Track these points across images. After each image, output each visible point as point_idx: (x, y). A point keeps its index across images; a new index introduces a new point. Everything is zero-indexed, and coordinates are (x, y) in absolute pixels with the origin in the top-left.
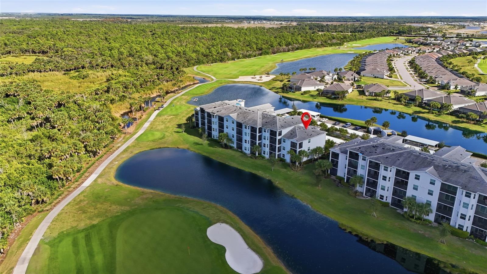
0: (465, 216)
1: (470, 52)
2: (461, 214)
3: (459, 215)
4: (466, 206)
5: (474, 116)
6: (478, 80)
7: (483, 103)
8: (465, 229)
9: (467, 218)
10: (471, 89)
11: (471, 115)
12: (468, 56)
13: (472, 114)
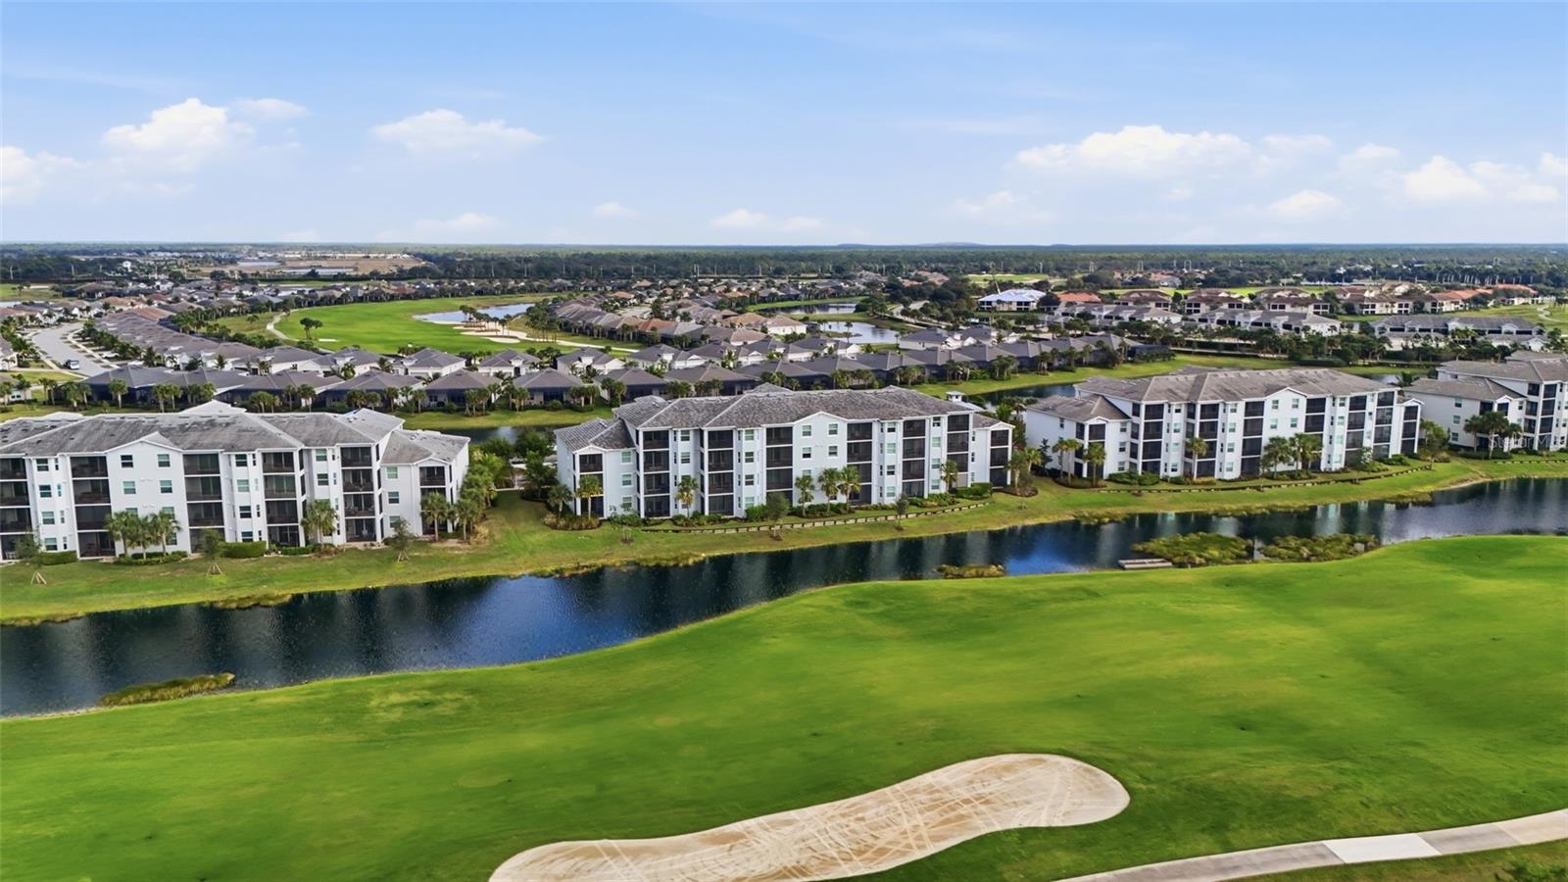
0: (249, 508)
2: (241, 507)
3: (238, 512)
4: (244, 486)
8: (256, 538)
9: (254, 511)
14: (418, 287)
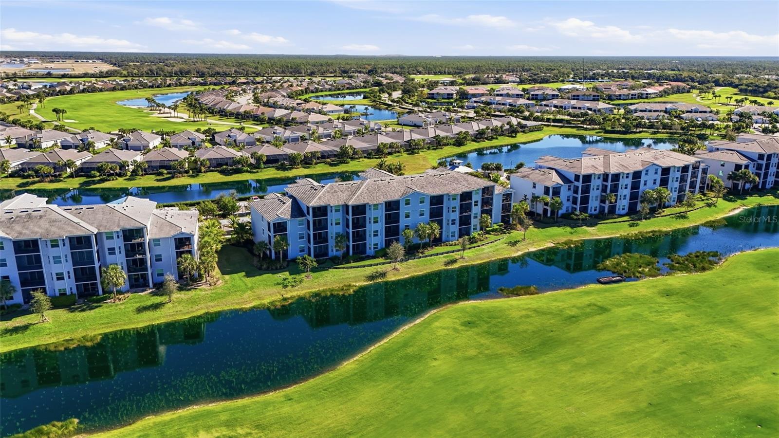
0: (62, 274)
1: (17, 96)
2: (56, 274)
3: (55, 277)
4: (57, 260)
5: (46, 169)
6: (39, 128)
7: (52, 151)
8: (68, 293)
9: (66, 276)
10: (32, 140)
11: (41, 169)
12: (16, 102)
13: (42, 167)
14: (114, 83)
